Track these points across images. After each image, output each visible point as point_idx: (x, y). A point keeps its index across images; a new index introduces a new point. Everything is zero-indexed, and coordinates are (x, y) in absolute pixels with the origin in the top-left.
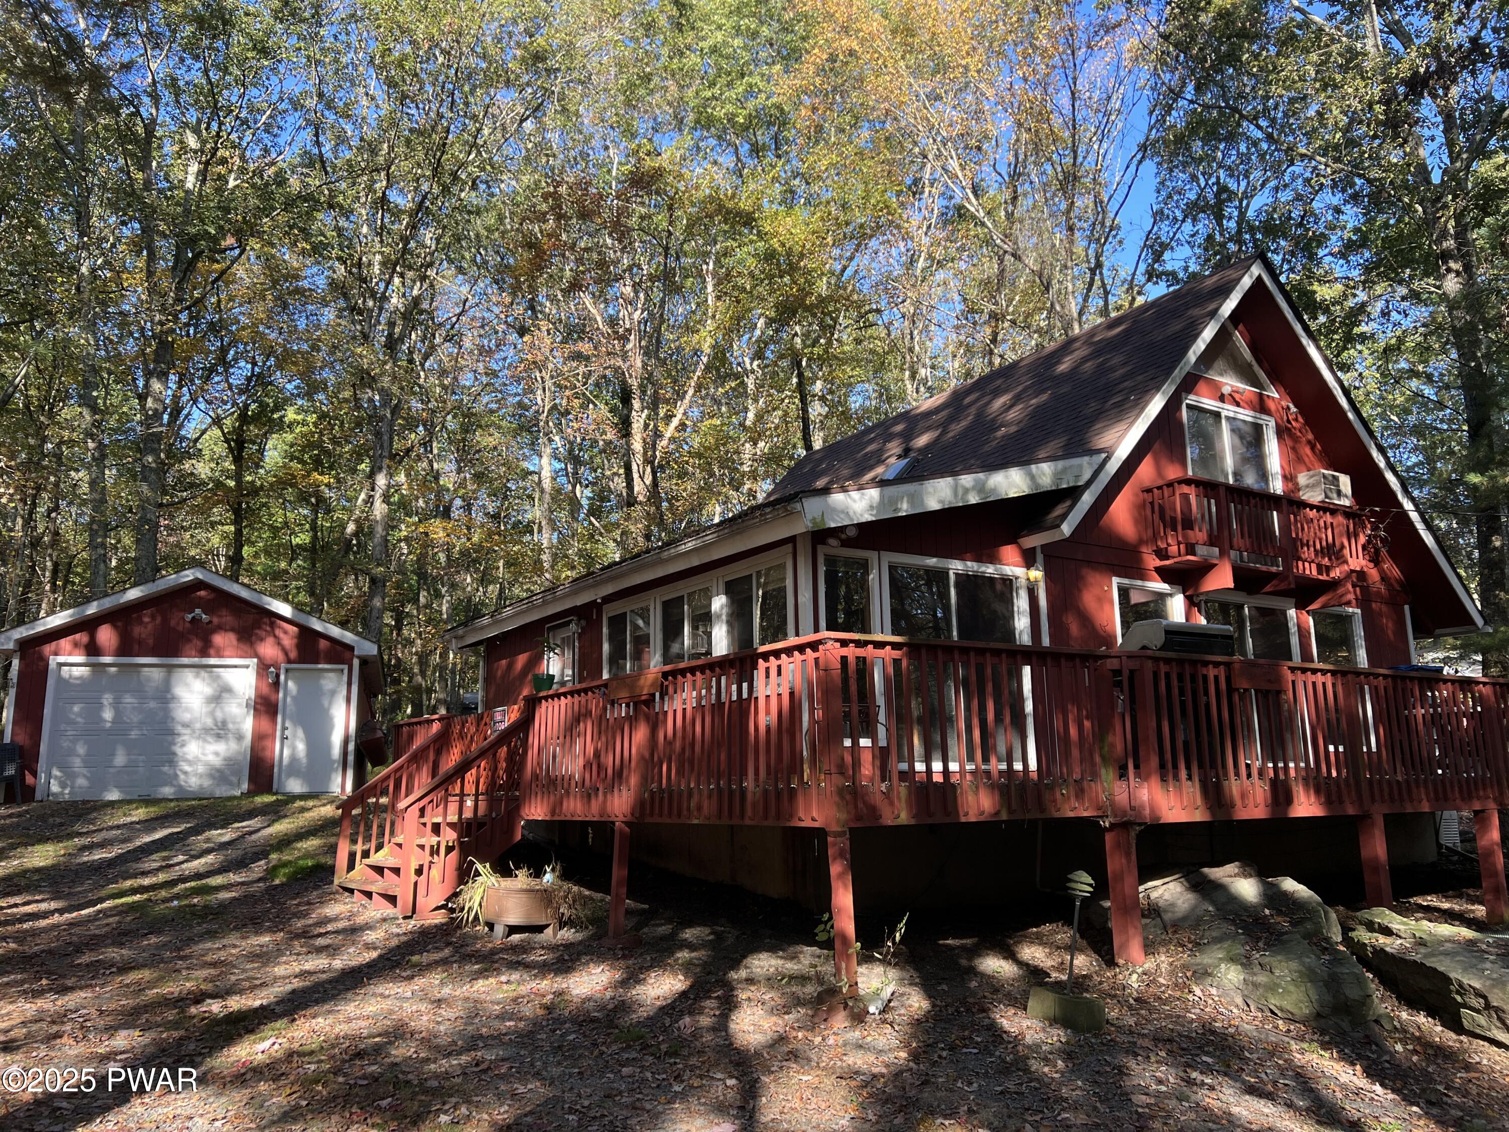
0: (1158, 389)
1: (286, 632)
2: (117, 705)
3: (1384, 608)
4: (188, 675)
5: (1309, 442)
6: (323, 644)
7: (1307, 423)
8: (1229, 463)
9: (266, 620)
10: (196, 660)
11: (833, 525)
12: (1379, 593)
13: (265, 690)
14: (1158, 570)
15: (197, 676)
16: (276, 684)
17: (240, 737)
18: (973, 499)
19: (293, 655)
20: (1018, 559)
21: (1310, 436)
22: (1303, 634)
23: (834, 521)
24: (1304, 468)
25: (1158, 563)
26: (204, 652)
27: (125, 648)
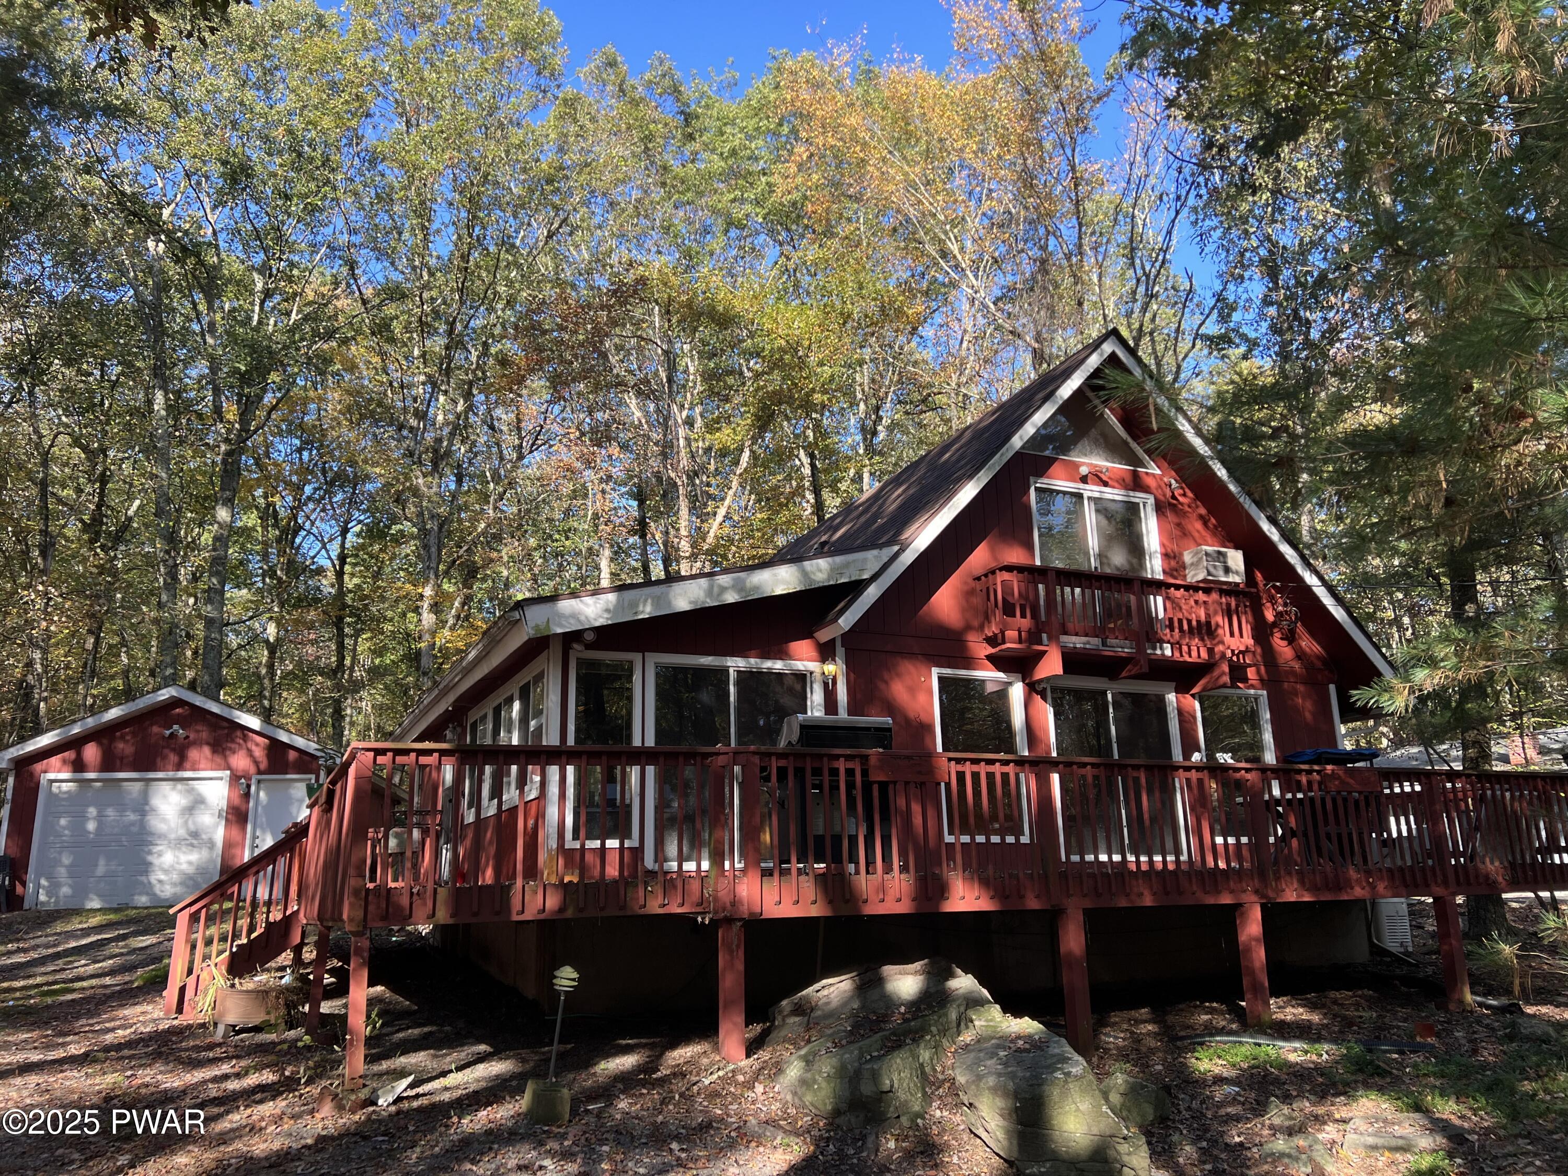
0: (971, 477)
1: (257, 745)
2: (100, 817)
3: (1300, 688)
4: (166, 787)
5: (1201, 517)
6: (292, 755)
7: (1197, 497)
8: (1093, 542)
9: (239, 733)
10: (171, 774)
11: (559, 631)
12: (1292, 672)
13: (237, 801)
14: (990, 658)
15: (174, 789)
16: (247, 795)
17: (211, 845)
18: (731, 598)
19: (263, 766)
20: (814, 654)
21: (1203, 511)
22: (1185, 719)
23: (561, 626)
24: (1192, 543)
25: (990, 650)
26: (179, 767)
27: (109, 763)
